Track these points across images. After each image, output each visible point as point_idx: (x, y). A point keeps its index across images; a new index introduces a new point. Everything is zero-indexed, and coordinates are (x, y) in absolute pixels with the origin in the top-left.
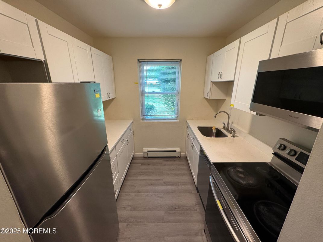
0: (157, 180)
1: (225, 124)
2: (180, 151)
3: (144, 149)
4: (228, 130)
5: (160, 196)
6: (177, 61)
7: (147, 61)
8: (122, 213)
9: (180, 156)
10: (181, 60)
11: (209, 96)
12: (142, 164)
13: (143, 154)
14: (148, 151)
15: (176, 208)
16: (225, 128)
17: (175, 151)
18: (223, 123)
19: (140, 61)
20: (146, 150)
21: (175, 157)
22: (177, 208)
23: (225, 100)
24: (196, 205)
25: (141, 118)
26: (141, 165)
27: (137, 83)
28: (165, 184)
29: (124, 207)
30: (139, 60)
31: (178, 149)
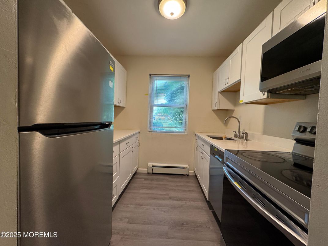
0: (161, 195)
1: (236, 132)
2: (188, 167)
3: (149, 164)
5: (164, 210)
6: (185, 77)
7: (158, 75)
8: (116, 225)
9: (188, 174)
10: (189, 76)
11: (217, 106)
12: (145, 179)
13: (147, 169)
14: (153, 166)
15: (183, 224)
16: (236, 136)
17: (183, 168)
18: (234, 132)
19: (151, 75)
20: (151, 164)
21: (183, 175)
22: (184, 224)
23: (234, 110)
24: (209, 222)
25: (148, 129)
26: (145, 180)
27: (147, 95)
28: (171, 198)
29: (120, 218)
30: (150, 75)
31: (186, 166)
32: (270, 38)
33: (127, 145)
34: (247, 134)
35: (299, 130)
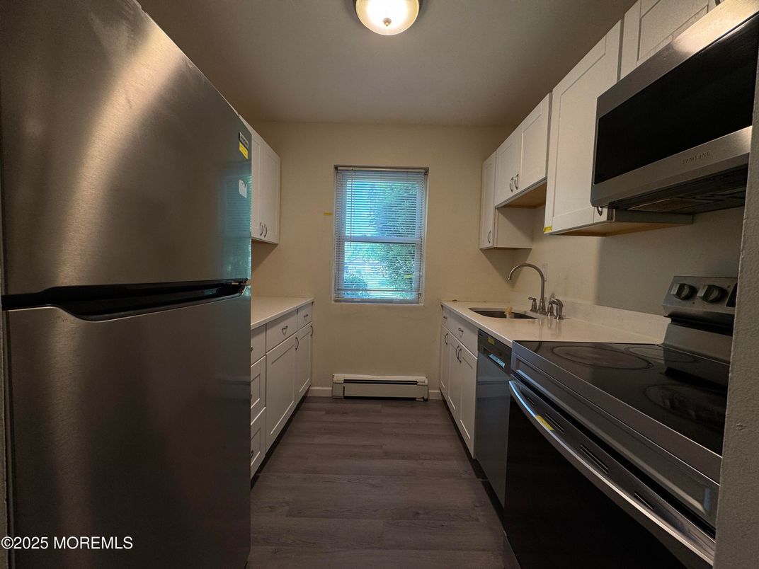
0: (364, 446)
1: (535, 300)
2: (426, 382)
3: (336, 375)
4: (543, 308)
5: (373, 483)
6: (419, 172)
7: (354, 169)
8: (260, 521)
9: (426, 397)
10: (426, 171)
11: (491, 240)
12: (328, 412)
13: (331, 388)
14: (346, 381)
15: (418, 513)
16: (536, 308)
17: (415, 383)
18: (530, 299)
19: (339, 168)
20: (340, 377)
21: (414, 399)
22: (420, 512)
23: (531, 249)
24: (476, 506)
25: (333, 295)
26: (326, 413)
27: (330, 214)
28: (387, 455)
29: (270, 505)
30: (336, 168)
31: (421, 378)
32: (615, 83)
33: (284, 334)
34: (560, 304)
35: (679, 294)
